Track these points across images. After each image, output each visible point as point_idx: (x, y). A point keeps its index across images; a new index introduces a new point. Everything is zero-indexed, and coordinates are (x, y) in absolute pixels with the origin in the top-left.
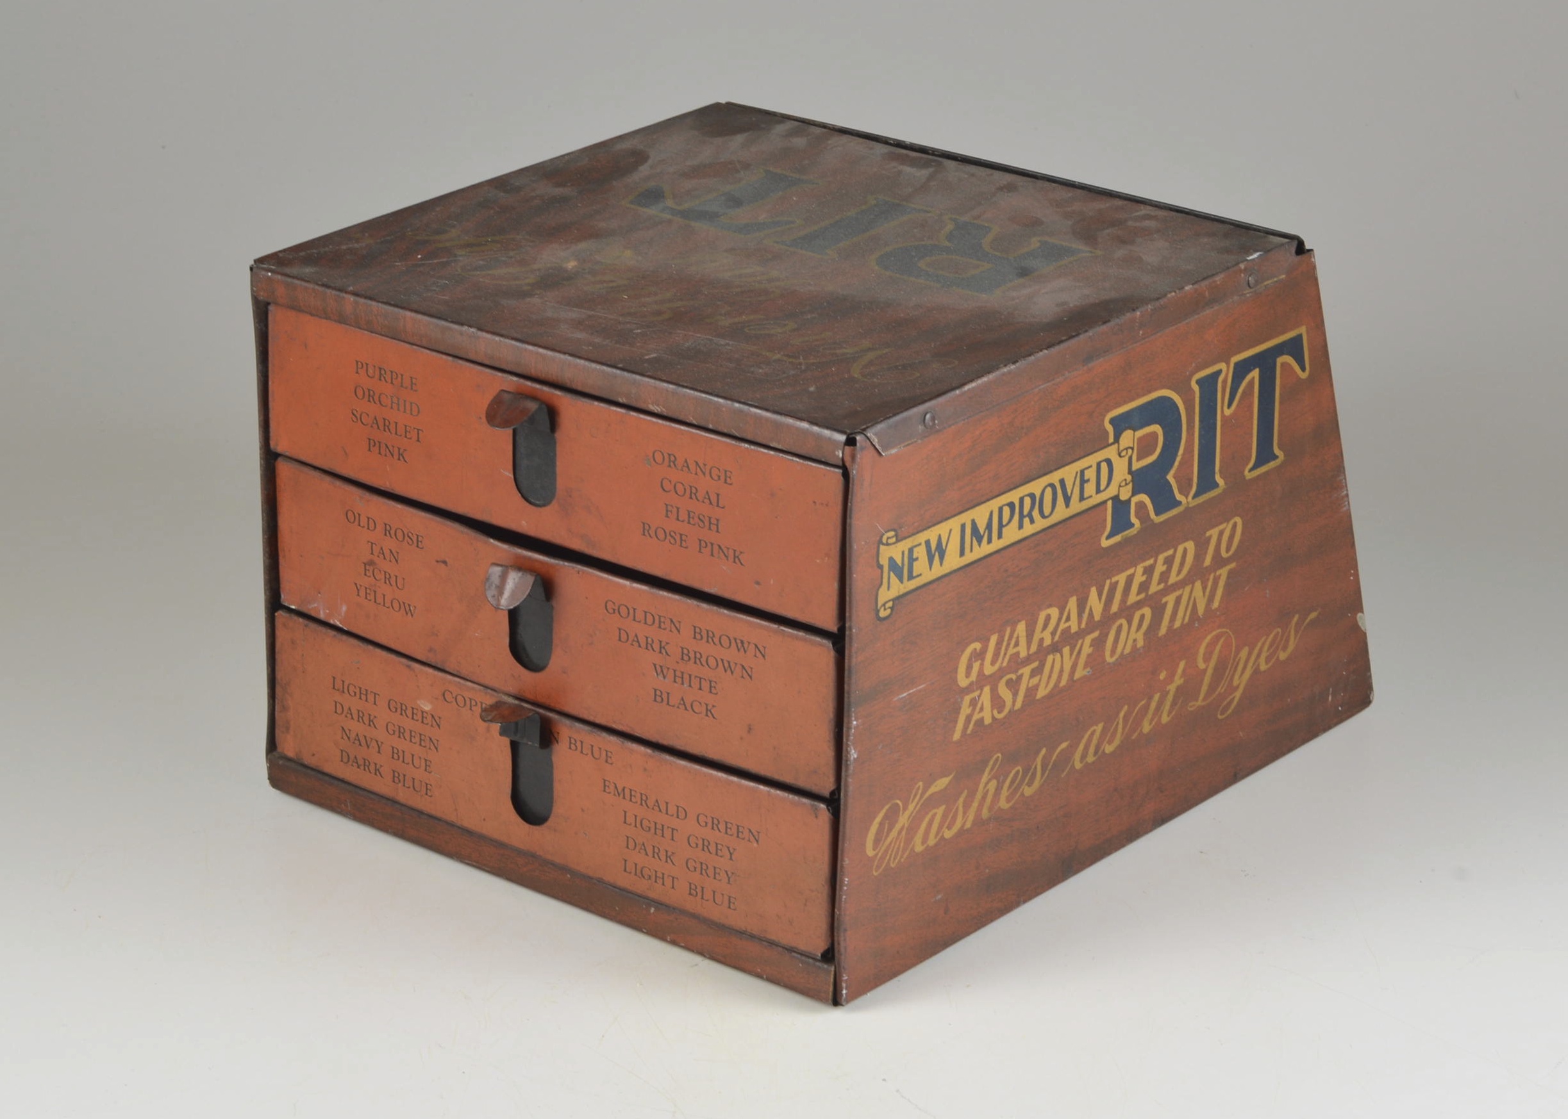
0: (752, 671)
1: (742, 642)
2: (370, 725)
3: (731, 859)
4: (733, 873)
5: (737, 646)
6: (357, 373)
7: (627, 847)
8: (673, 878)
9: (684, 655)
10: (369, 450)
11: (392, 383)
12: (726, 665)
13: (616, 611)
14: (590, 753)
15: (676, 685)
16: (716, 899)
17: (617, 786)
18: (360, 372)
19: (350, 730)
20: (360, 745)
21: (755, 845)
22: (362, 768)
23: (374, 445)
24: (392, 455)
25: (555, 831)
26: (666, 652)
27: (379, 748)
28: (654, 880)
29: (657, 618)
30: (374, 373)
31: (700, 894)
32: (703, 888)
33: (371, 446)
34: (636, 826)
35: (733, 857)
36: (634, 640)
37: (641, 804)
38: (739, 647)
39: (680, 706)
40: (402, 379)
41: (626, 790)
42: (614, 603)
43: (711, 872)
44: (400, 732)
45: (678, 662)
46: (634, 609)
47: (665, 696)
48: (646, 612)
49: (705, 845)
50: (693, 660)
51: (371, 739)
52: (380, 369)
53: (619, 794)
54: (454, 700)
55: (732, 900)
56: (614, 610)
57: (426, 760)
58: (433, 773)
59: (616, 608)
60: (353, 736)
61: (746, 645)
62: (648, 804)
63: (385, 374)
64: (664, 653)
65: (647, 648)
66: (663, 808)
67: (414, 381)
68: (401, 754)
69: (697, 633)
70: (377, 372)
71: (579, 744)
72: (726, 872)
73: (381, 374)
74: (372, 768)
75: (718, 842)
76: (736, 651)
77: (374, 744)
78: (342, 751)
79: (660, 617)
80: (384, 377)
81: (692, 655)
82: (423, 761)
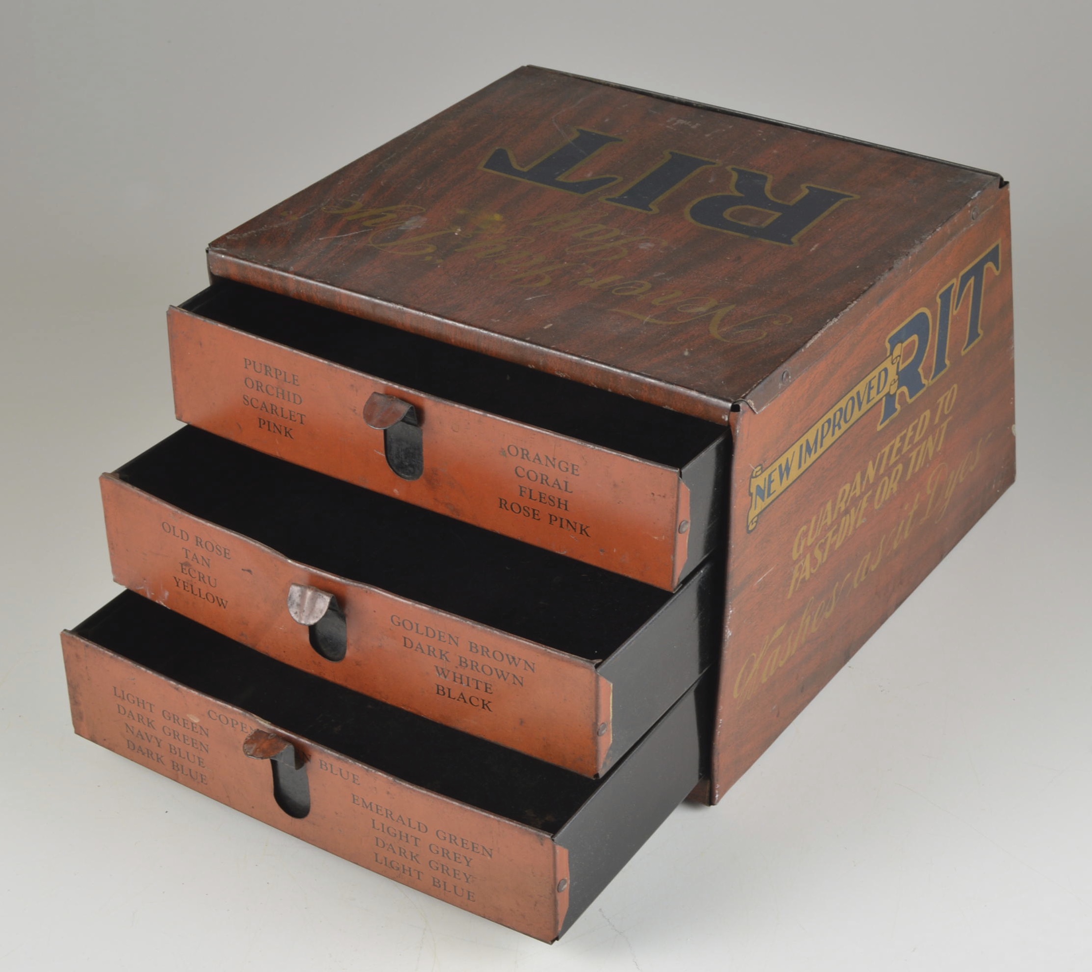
0: (522, 680)
1: (514, 658)
2: (149, 726)
3: (468, 865)
4: (470, 876)
5: (509, 661)
6: (246, 368)
7: (377, 845)
8: (419, 872)
9: (462, 663)
10: (260, 427)
11: (276, 378)
12: (500, 673)
13: (401, 624)
14: (339, 773)
15: (456, 683)
16: (457, 891)
17: (365, 800)
18: (248, 367)
19: (133, 727)
20: (143, 739)
21: (489, 858)
22: (146, 755)
23: (264, 424)
24: (280, 432)
25: (314, 824)
26: (446, 658)
27: (159, 743)
28: (402, 871)
29: (437, 633)
30: (261, 369)
31: (442, 887)
32: (445, 883)
33: (262, 424)
34: (383, 831)
35: (470, 864)
36: (417, 647)
37: (387, 817)
38: (511, 661)
39: (460, 699)
40: (285, 375)
41: (372, 804)
42: (399, 618)
43: (451, 872)
44: (176, 736)
45: (457, 667)
46: (417, 625)
47: (446, 691)
48: (427, 628)
49: (445, 853)
50: (470, 667)
51: (152, 736)
52: (266, 366)
53: (367, 807)
54: (218, 718)
55: (471, 894)
56: (399, 623)
57: (199, 758)
58: (206, 768)
59: (401, 621)
60: (136, 732)
61: (517, 660)
62: (393, 817)
63: (270, 370)
64: (445, 659)
65: (429, 654)
66: (407, 822)
67: (296, 378)
68: (177, 750)
69: (473, 647)
70: (263, 368)
71: (329, 766)
72: (465, 874)
73: (266, 371)
74: (155, 756)
75: (456, 852)
76: (509, 664)
77: (153, 739)
78: (128, 741)
79: (440, 632)
80: (270, 373)
81: (469, 663)
82: (196, 758)
